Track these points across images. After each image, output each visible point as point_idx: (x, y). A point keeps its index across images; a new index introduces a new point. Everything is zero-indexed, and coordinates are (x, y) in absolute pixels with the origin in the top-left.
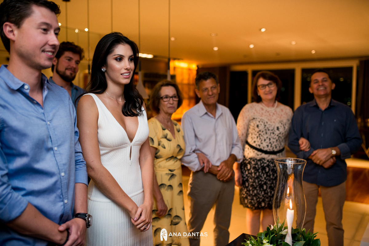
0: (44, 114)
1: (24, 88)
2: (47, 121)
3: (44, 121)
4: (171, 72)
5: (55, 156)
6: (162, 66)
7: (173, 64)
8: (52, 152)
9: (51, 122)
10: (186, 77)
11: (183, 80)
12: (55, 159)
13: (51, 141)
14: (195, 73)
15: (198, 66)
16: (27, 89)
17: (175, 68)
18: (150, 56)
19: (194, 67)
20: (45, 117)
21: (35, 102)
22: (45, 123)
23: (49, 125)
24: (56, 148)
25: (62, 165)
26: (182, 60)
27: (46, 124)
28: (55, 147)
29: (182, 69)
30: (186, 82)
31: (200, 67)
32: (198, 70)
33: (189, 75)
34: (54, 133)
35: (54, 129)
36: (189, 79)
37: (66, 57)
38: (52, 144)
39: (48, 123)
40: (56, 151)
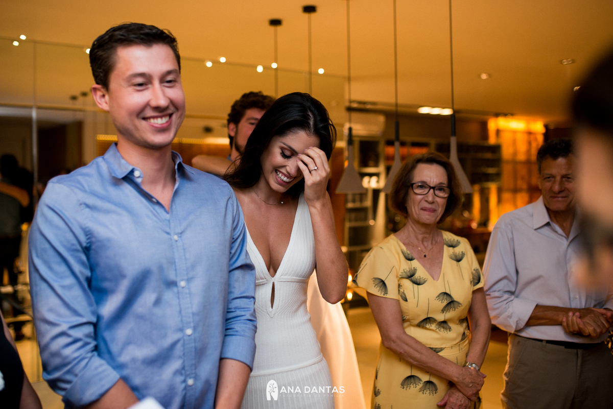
0: (169, 221)
1: (133, 175)
2: (172, 235)
3: (168, 233)
4: (492, 140)
5: (180, 296)
6: (474, 128)
7: (493, 124)
8: (175, 289)
9: (180, 237)
10: (522, 148)
11: (515, 154)
12: (179, 302)
13: (176, 270)
14: (540, 139)
15: (546, 126)
16: (139, 177)
17: (498, 132)
18: (447, 112)
19: (538, 127)
20: (170, 228)
21: (154, 200)
22: (169, 236)
23: (177, 241)
24: (183, 284)
25: (191, 315)
26: (511, 117)
27: (171, 239)
28: (182, 280)
29: (514, 132)
30: (521, 157)
31: (552, 127)
32: (547, 135)
33: (530, 143)
34: (185, 255)
35: (184, 249)
36: (529, 151)
37: (248, 119)
38: (176, 275)
39: (176, 237)
40: (183, 288)
